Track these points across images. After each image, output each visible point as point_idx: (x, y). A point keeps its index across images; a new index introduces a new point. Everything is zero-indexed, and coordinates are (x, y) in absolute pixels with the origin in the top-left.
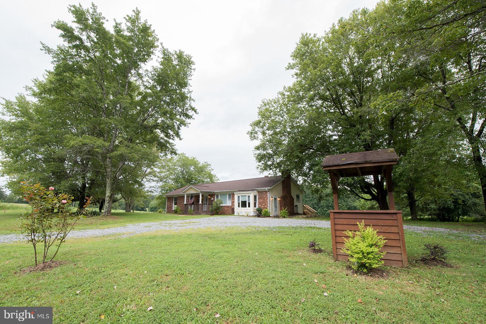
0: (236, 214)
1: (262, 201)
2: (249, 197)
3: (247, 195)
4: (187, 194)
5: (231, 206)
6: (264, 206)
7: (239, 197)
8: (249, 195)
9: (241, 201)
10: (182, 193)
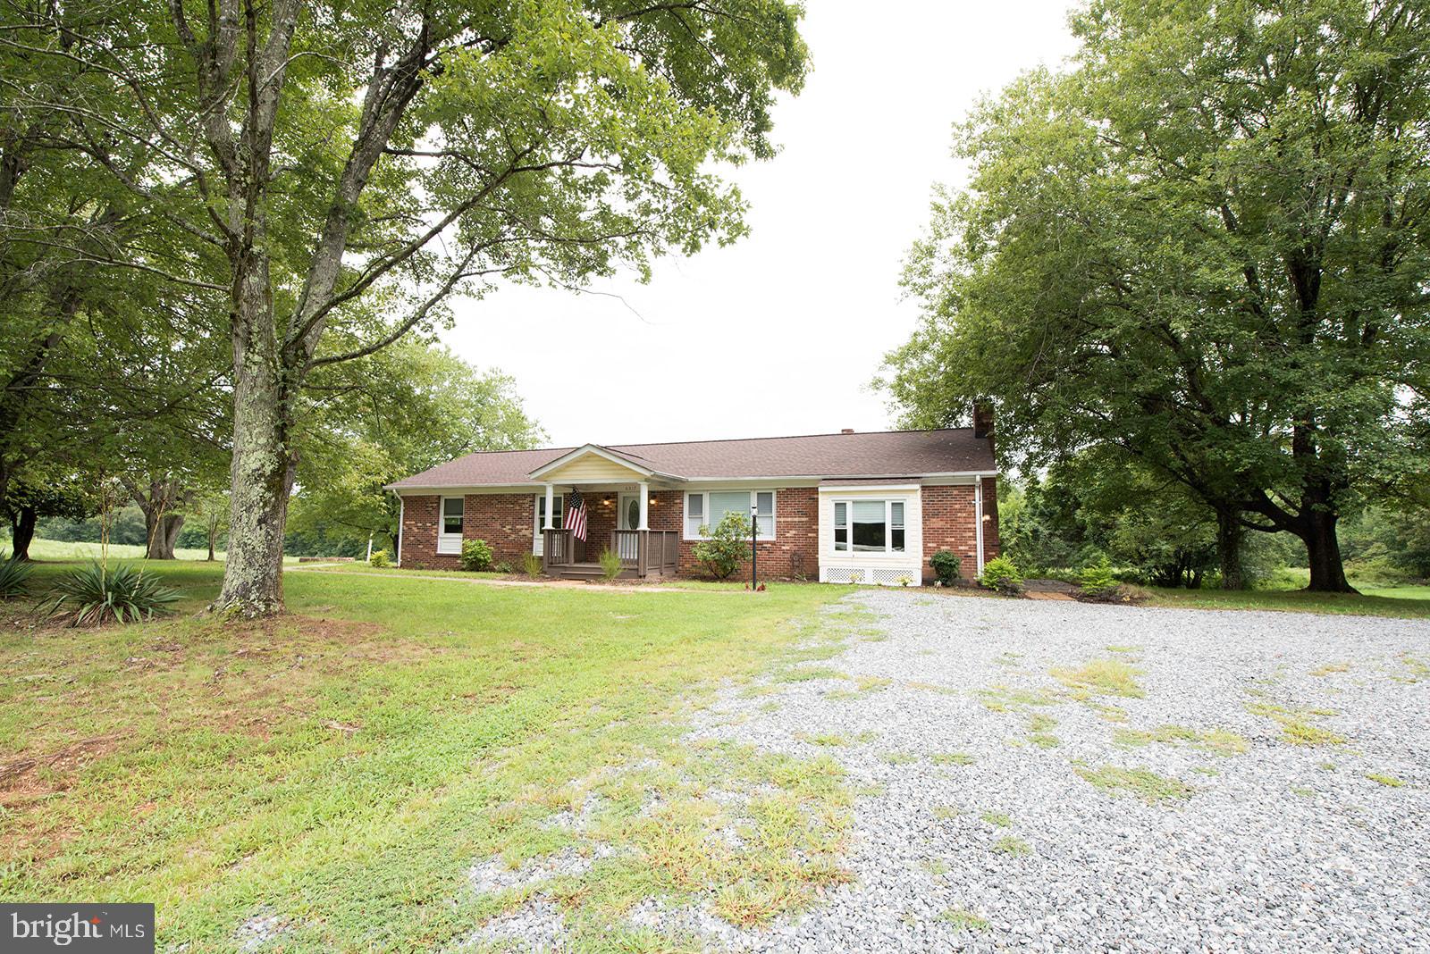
0: (823, 577)
1: (941, 524)
2: (898, 506)
3: (890, 499)
4: (556, 487)
5: (773, 543)
6: (951, 544)
7: (840, 506)
8: (897, 498)
9: (855, 525)
10: (537, 479)
